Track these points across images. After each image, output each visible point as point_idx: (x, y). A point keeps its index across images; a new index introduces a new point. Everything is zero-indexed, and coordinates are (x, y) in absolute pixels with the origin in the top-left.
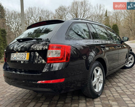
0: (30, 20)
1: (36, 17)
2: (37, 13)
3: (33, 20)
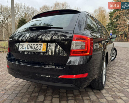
0: (16, 15)
1: (22, 12)
2: (23, 9)
3: (19, 15)
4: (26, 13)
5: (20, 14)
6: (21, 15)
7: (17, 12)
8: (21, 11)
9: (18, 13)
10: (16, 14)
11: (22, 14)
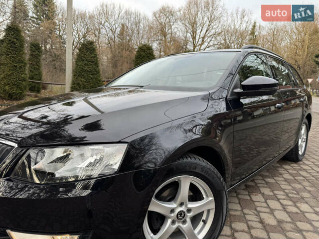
1: (113, 22)
2: (116, 16)
3: (107, 30)
4: (123, 25)
5: (109, 26)
6: (111, 30)
7: (103, 22)
8: (112, 20)
9: (106, 24)
10: (101, 26)
11: (114, 27)
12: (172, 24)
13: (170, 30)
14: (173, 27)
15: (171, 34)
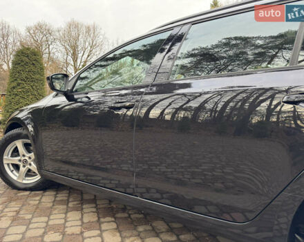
12: (50, 43)
13: (47, 50)
14: (51, 47)
15: (49, 54)
